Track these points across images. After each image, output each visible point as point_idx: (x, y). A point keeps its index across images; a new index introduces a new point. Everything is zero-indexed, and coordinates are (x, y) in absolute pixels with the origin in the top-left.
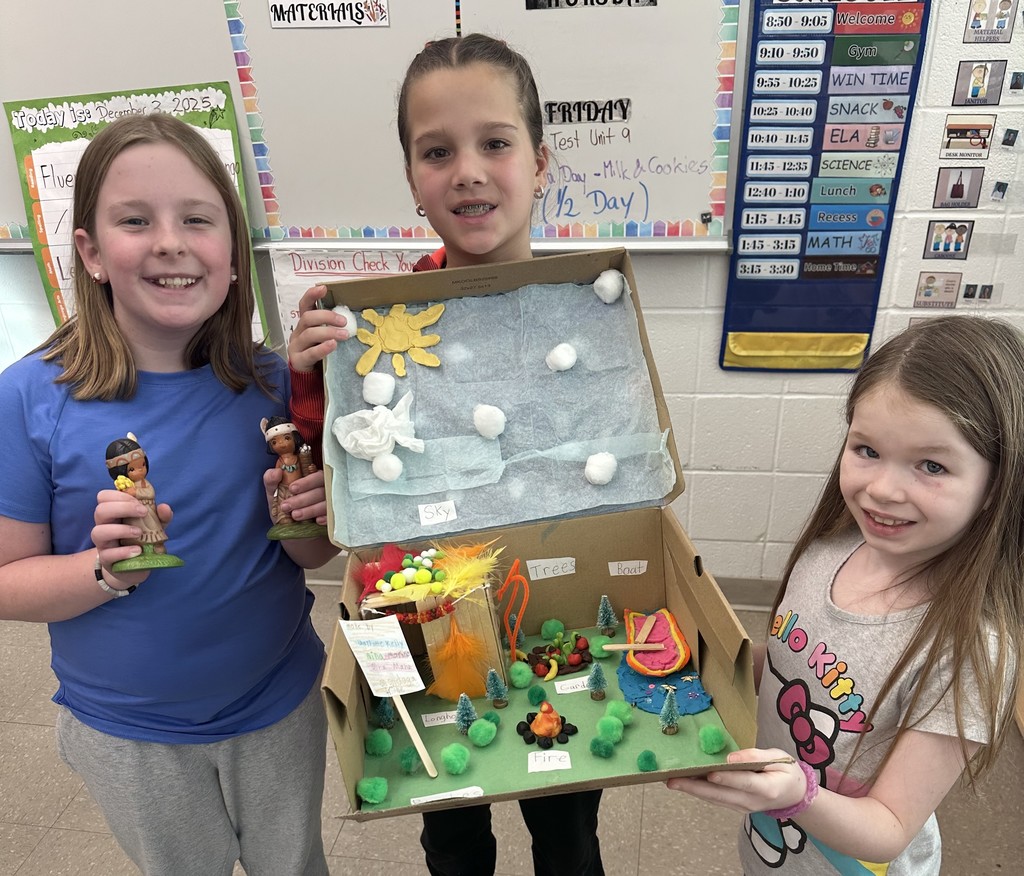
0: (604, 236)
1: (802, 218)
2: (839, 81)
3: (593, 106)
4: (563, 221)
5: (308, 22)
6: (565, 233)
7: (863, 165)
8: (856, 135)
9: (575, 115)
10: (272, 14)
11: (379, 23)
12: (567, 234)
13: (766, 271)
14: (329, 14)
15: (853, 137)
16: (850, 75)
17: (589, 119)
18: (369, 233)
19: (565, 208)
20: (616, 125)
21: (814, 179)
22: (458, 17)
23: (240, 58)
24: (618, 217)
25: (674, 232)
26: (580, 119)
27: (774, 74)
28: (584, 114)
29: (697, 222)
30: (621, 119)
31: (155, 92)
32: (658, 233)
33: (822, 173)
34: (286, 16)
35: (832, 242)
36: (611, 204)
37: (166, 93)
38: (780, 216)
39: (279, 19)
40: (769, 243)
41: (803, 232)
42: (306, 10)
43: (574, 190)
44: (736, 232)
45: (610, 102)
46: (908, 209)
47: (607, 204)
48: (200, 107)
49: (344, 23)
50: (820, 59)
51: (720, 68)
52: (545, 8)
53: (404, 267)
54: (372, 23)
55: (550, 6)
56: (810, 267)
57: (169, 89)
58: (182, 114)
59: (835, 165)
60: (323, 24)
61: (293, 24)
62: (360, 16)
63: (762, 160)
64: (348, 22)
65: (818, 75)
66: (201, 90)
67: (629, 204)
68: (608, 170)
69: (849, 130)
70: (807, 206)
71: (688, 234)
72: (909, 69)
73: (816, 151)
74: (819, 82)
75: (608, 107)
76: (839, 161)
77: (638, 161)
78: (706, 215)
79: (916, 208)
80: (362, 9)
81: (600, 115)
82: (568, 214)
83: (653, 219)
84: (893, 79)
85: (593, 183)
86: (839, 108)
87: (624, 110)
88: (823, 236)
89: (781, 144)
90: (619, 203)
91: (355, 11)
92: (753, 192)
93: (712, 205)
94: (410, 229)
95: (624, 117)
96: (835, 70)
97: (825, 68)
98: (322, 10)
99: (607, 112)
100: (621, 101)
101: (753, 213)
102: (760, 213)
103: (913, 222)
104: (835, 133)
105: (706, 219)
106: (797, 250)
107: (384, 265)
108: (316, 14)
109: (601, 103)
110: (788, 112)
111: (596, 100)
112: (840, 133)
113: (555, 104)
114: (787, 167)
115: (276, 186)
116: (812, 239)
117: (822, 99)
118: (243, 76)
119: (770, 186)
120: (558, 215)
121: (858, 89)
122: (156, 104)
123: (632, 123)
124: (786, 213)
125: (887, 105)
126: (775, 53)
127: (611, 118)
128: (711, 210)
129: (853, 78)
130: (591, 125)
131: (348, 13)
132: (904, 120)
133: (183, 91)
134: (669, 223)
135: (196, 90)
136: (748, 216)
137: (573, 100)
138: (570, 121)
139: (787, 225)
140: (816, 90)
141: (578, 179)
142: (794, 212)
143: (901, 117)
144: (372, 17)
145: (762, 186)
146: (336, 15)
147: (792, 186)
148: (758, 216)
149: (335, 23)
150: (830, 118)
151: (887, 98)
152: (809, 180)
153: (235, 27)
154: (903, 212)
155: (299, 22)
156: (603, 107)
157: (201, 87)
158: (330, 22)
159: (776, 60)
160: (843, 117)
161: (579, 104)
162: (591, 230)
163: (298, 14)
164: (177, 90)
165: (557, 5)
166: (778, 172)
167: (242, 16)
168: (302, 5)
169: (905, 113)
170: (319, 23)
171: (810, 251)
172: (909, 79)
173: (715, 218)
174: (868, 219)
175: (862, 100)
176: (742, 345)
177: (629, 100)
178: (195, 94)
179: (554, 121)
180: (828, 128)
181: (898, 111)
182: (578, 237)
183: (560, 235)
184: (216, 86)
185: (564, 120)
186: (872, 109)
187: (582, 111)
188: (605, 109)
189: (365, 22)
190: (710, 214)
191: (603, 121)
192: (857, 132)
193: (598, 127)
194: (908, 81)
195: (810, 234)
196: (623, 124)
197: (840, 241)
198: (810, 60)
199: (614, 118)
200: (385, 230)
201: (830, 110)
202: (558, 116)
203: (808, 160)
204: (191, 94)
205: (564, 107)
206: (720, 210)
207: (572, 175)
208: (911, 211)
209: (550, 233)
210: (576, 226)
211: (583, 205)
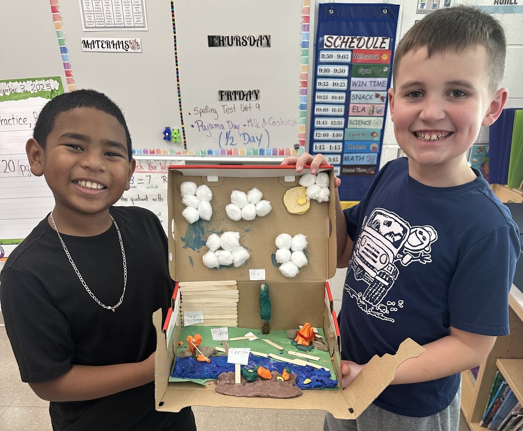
0: (249, 155)
1: (341, 147)
2: (355, 84)
3: (242, 93)
4: (229, 147)
5: (101, 49)
6: (230, 153)
7: (368, 123)
8: (364, 109)
9: (233, 97)
10: (83, 45)
11: (136, 51)
12: (231, 154)
14: (112, 45)
15: (362, 110)
16: (360, 82)
17: (240, 99)
19: (230, 141)
20: (253, 102)
21: (346, 130)
22: (176, 49)
23: (66, 66)
24: (256, 146)
25: (282, 153)
26: (235, 99)
27: (325, 80)
28: (238, 97)
29: (292, 149)
30: (255, 99)
31: (22, 81)
32: (275, 154)
33: (349, 126)
34: (90, 46)
35: (355, 158)
36: (252, 140)
37: (28, 81)
38: (331, 146)
39: (86, 47)
41: (342, 154)
42: (100, 44)
43: (234, 133)
45: (250, 91)
46: (388, 143)
47: (250, 140)
48: (46, 88)
49: (119, 50)
50: (346, 74)
51: (301, 77)
52: (217, 46)
53: (151, 168)
54: (133, 51)
55: (220, 45)
56: (345, 170)
57: (29, 80)
58: (36, 92)
59: (355, 122)
60: (109, 50)
61: (93, 50)
62: (127, 47)
63: (322, 120)
64: (121, 50)
65: (346, 81)
66: (46, 81)
67: (260, 140)
68: (250, 123)
69: (361, 107)
70: (343, 141)
71: (289, 154)
72: (386, 79)
73: (346, 116)
74: (346, 84)
75: (249, 93)
76: (357, 121)
77: (264, 119)
78: (296, 145)
79: (392, 143)
80: (128, 44)
81: (245, 97)
82: (231, 144)
83: (272, 147)
84: (379, 84)
85: (242, 130)
86: (355, 96)
87: (257, 95)
88: (351, 155)
89: (330, 113)
90: (255, 139)
91: (124, 45)
92: (318, 135)
93: (299, 141)
94: (154, 150)
95: (257, 98)
96: (353, 79)
97: (349, 78)
98: (108, 44)
99: (249, 96)
100: (255, 91)
101: (318, 145)
102: (321, 145)
103: (391, 149)
104: (355, 108)
105: (297, 147)
106: (339, 162)
107: (141, 167)
108: (105, 45)
109: (246, 91)
110: (333, 97)
111: (243, 90)
112: (356, 108)
113: (224, 92)
114: (333, 123)
116: (346, 157)
117: (348, 92)
118: (68, 74)
119: (326, 132)
120: (226, 144)
121: (364, 88)
122: (22, 87)
123: (260, 101)
124: (333, 145)
125: (377, 96)
126: (326, 70)
127: (250, 98)
128: (299, 143)
129: (361, 83)
130: (241, 102)
131: (121, 46)
132: (385, 103)
133: (36, 81)
134: (279, 149)
135: (44, 80)
136: (316, 146)
137: (232, 90)
138: (231, 99)
139: (334, 151)
140: (345, 88)
141: (236, 127)
142: (337, 144)
143: (383, 101)
144: (133, 48)
145: (322, 132)
146: (115, 46)
147: (336, 132)
148: (320, 146)
149: (115, 50)
150: (352, 101)
151: (377, 92)
152: (343, 129)
153: (64, 50)
154: (386, 144)
155: (96, 49)
156: (246, 93)
157: (46, 79)
158: (112, 50)
159: (326, 74)
160: (357, 101)
161: (235, 92)
162: (243, 152)
163: (96, 45)
164: (33, 80)
165: (223, 45)
166: (329, 125)
167: (67, 45)
168: (98, 41)
169: (385, 100)
170: (106, 50)
171: (345, 163)
172: (386, 84)
173: (300, 147)
174: (371, 148)
175: (365, 93)
177: (258, 91)
178: (43, 82)
179: (223, 99)
180: (351, 106)
181: (382, 98)
182: (237, 155)
183: (228, 154)
184: (54, 79)
185: (228, 99)
186: (370, 98)
187: (237, 95)
188: (247, 94)
189: (130, 50)
190: (298, 145)
191: (247, 100)
192: (364, 108)
193: (244, 103)
194: (386, 85)
195: (345, 155)
196: (256, 102)
197: (359, 158)
198: (342, 74)
199: (252, 99)
200: (141, 150)
201: (352, 97)
202: (225, 97)
203: (343, 120)
204: (41, 82)
205: (228, 93)
206: (303, 143)
207: (233, 125)
208: (390, 144)
209: (223, 153)
210: (236, 150)
211: (238, 140)
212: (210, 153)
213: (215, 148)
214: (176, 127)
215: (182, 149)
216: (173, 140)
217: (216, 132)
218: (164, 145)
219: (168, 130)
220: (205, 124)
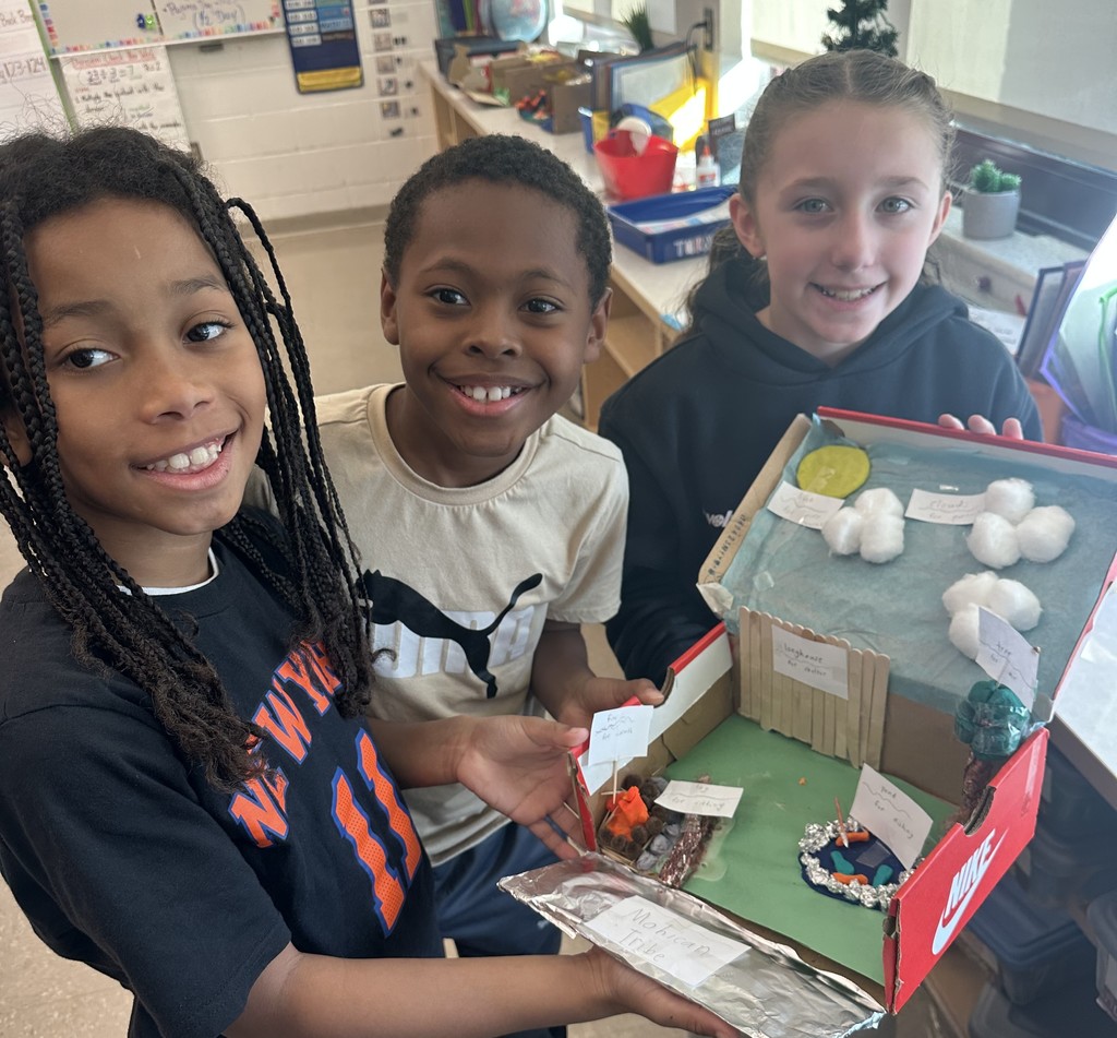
0: (227, 31)
1: (315, 15)
4: (205, 27)
6: (207, 33)
13: (305, 41)
18: (108, 45)
19: (205, 21)
24: (231, 23)
25: (259, 27)
29: (268, 22)
32: (252, 28)
35: (331, 25)
36: (227, 17)
38: (305, 15)
40: (303, 28)
41: (317, 21)
43: (207, 12)
44: (287, 24)
47: (225, 17)
56: (326, 38)
67: (235, 16)
70: (316, 9)
71: (265, 27)
78: (271, 17)
82: (207, 24)
83: (247, 23)
85: (215, 8)
88: (327, 22)
90: (230, 16)
92: (290, 5)
93: (273, 12)
94: (129, 39)
101: (292, 14)
102: (296, 14)
105: (272, 19)
106: (317, 30)
107: (121, 58)
115: (55, 25)
116: (323, 24)
120: (202, 25)
124: (307, 13)
128: (273, 15)
134: (256, 23)
136: (291, 16)
139: (310, 19)
141: (208, 6)
142: (311, 12)
148: (295, 16)
154: (357, 8)
162: (220, 29)
171: (323, 30)
173: (275, 18)
174: (343, 12)
176: (307, 79)
182: (214, 33)
183: (205, 33)
190: (273, 17)
195: (321, 23)
197: (334, 24)
200: (116, 41)
206: (277, 14)
209: (200, 34)
210: (213, 30)
211: (213, 18)
212: (187, 35)
213: (192, 30)
214: (148, 13)
215: (158, 35)
216: (148, 27)
217: (189, 13)
218: (137, 33)
219: (140, 17)
220: (178, 6)
